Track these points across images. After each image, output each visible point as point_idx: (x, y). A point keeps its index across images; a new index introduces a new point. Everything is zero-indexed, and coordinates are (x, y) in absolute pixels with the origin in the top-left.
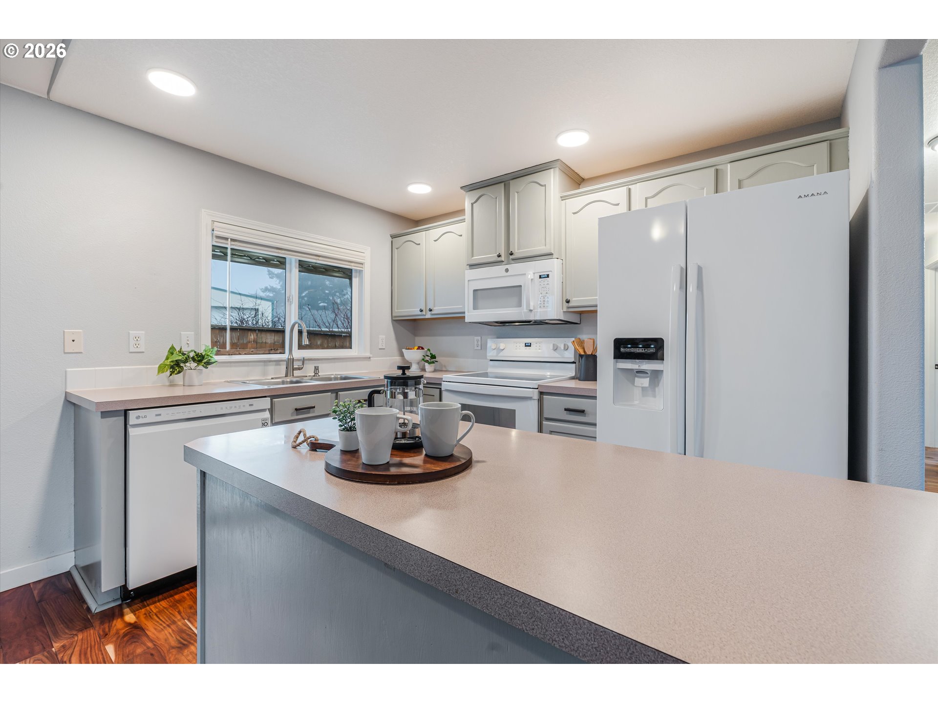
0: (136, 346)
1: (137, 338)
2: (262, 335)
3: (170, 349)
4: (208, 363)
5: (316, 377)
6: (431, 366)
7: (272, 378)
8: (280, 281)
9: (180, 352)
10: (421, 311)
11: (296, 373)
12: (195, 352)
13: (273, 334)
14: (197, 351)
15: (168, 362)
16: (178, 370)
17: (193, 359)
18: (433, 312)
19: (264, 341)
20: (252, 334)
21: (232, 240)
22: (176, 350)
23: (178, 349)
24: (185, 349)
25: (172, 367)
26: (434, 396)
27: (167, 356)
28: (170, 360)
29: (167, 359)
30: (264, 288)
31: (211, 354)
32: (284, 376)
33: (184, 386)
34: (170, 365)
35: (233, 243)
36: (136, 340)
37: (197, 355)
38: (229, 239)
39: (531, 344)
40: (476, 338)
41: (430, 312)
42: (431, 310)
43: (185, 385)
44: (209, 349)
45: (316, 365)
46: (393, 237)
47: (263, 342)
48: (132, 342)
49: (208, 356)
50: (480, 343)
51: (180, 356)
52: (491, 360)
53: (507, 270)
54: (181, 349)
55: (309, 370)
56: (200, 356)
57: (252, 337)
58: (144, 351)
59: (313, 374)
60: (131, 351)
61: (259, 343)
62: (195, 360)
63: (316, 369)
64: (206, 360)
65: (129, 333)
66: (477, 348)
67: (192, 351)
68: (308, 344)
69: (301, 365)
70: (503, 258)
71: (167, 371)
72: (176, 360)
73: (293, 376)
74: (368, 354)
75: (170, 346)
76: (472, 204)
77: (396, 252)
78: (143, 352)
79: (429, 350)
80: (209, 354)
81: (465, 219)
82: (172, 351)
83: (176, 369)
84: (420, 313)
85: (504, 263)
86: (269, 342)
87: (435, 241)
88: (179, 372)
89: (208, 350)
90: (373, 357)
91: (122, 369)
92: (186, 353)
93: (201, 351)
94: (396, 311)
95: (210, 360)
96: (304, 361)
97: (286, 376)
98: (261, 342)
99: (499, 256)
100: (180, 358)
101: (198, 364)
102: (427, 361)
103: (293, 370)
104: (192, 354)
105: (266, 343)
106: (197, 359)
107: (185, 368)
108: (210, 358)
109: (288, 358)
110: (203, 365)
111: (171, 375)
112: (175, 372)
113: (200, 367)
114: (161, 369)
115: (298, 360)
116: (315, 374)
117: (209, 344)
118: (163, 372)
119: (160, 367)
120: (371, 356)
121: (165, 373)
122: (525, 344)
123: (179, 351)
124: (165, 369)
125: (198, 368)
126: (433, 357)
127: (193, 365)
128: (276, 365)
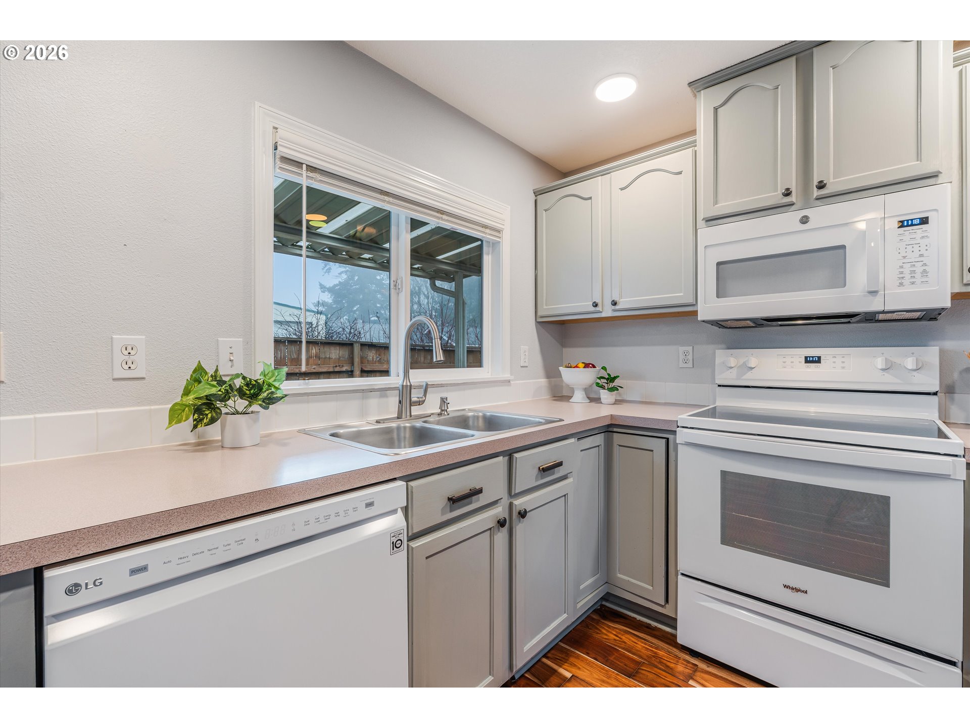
0: (126, 367)
1: (129, 350)
2: (325, 349)
3: (195, 371)
4: (270, 401)
5: (443, 417)
6: (612, 395)
7: (378, 422)
8: (331, 295)
9: (214, 377)
10: (595, 305)
11: (416, 410)
12: (244, 378)
13: (338, 348)
14: (248, 376)
15: (190, 400)
16: (209, 416)
17: (241, 394)
18: (617, 307)
19: (328, 356)
20: (313, 348)
21: (311, 168)
22: (206, 373)
23: (211, 372)
24: (225, 371)
25: (198, 410)
26: (652, 451)
27: (186, 388)
28: (191, 397)
29: (187, 392)
30: (316, 302)
31: (275, 380)
32: (396, 416)
33: (222, 447)
34: (194, 405)
35: (311, 175)
36: (126, 353)
37: (247, 385)
38: (304, 166)
39: (819, 358)
40: (682, 349)
41: (613, 307)
42: (614, 303)
43: (225, 446)
44: (272, 371)
45: (444, 395)
46: (537, 193)
47: (326, 358)
48: (119, 358)
49: (270, 385)
50: (690, 357)
51: (214, 386)
52: (719, 386)
53: (805, 220)
54: (217, 371)
55: (432, 406)
56: (254, 386)
57: (314, 351)
58: (144, 376)
59: (439, 411)
60: (116, 376)
61: (322, 358)
62: (245, 394)
63: (444, 401)
64: (265, 394)
65: (112, 338)
66: (686, 365)
67: (237, 376)
68: (442, 359)
69: (421, 395)
70: (793, 198)
71: (187, 419)
72: (206, 396)
73: (411, 416)
74: (507, 376)
75: (195, 366)
76: (716, 109)
77: (543, 215)
78: (144, 378)
79: (604, 368)
80: (271, 381)
81: (695, 141)
82: (198, 375)
83: (207, 415)
84: (593, 309)
85: (793, 208)
86: (334, 357)
87: (622, 189)
88: (213, 421)
89: (270, 375)
90: (513, 380)
91: (97, 414)
92: (226, 379)
93: (256, 375)
94: (545, 307)
95: (272, 393)
96: (426, 388)
97: (399, 417)
98: (323, 357)
99: (788, 193)
100: (214, 391)
101: (250, 402)
102: (603, 387)
103: (411, 405)
104: (238, 382)
105: (329, 358)
106: (248, 392)
107: (224, 410)
108: (273, 390)
109: (403, 386)
110: (260, 405)
111: (195, 427)
112: (205, 421)
113: (255, 407)
114: (175, 415)
115: (420, 387)
116: (442, 410)
117: (271, 361)
118: (179, 421)
119: (172, 410)
120: (512, 378)
121: (183, 423)
122: (806, 358)
123: (212, 376)
124: (184, 415)
125: (250, 409)
126: (611, 379)
127: (241, 404)
128: (381, 396)
